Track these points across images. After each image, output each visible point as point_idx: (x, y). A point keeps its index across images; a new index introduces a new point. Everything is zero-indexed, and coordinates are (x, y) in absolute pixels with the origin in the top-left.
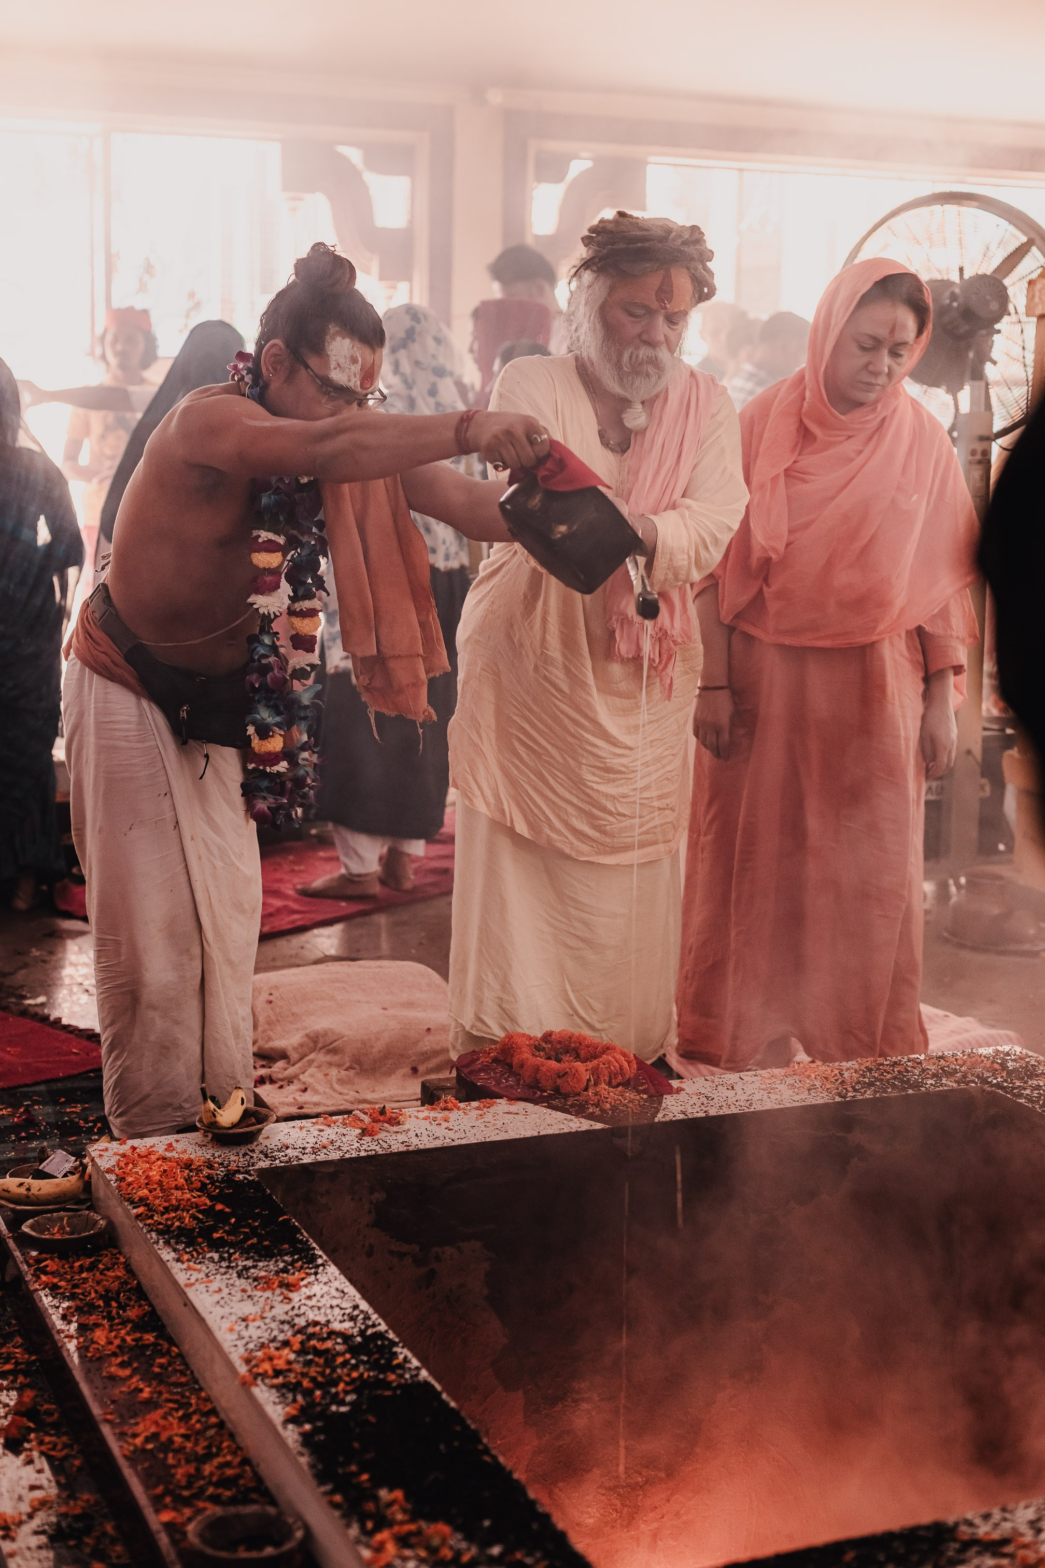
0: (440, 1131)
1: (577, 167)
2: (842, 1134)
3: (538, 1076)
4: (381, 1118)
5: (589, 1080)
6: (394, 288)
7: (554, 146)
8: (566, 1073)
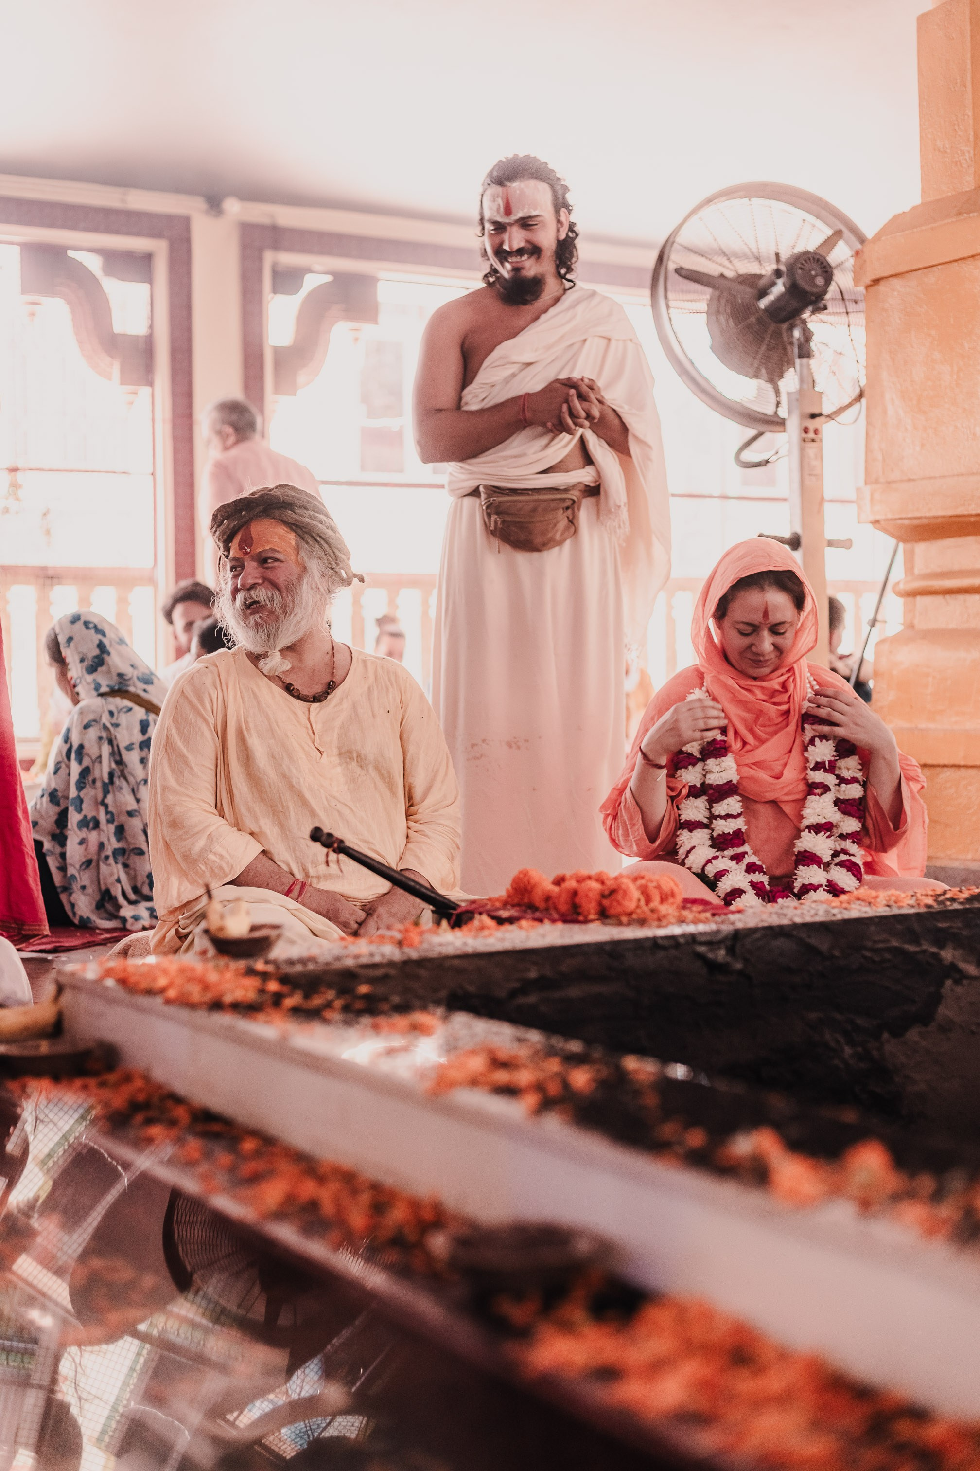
0: (491, 940)
1: (311, 282)
2: (934, 950)
3: (577, 900)
4: (418, 930)
5: (639, 900)
6: (136, 393)
7: (288, 259)
8: (613, 892)
